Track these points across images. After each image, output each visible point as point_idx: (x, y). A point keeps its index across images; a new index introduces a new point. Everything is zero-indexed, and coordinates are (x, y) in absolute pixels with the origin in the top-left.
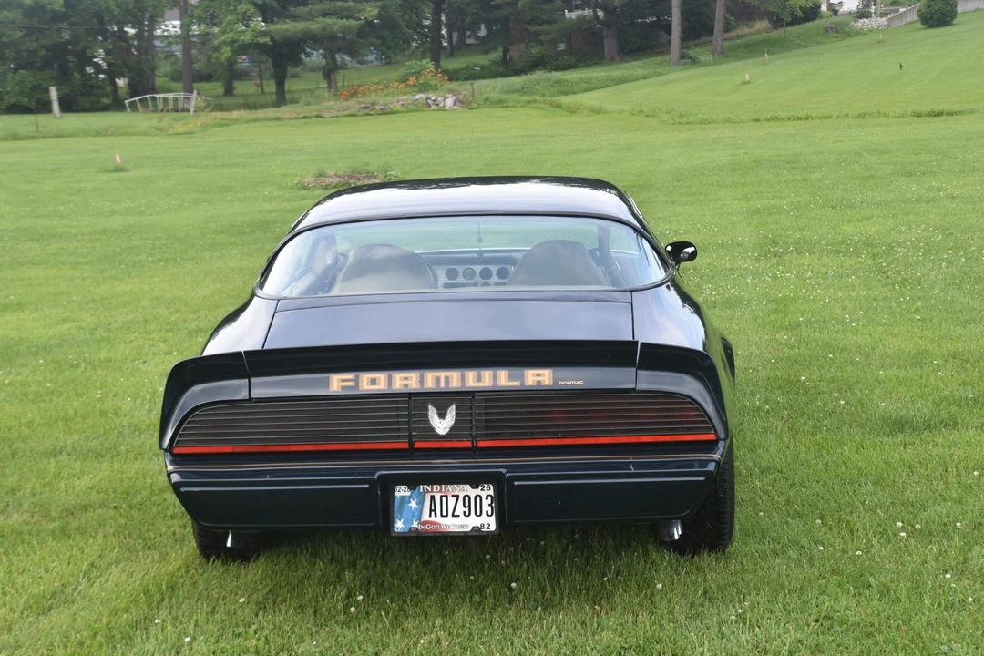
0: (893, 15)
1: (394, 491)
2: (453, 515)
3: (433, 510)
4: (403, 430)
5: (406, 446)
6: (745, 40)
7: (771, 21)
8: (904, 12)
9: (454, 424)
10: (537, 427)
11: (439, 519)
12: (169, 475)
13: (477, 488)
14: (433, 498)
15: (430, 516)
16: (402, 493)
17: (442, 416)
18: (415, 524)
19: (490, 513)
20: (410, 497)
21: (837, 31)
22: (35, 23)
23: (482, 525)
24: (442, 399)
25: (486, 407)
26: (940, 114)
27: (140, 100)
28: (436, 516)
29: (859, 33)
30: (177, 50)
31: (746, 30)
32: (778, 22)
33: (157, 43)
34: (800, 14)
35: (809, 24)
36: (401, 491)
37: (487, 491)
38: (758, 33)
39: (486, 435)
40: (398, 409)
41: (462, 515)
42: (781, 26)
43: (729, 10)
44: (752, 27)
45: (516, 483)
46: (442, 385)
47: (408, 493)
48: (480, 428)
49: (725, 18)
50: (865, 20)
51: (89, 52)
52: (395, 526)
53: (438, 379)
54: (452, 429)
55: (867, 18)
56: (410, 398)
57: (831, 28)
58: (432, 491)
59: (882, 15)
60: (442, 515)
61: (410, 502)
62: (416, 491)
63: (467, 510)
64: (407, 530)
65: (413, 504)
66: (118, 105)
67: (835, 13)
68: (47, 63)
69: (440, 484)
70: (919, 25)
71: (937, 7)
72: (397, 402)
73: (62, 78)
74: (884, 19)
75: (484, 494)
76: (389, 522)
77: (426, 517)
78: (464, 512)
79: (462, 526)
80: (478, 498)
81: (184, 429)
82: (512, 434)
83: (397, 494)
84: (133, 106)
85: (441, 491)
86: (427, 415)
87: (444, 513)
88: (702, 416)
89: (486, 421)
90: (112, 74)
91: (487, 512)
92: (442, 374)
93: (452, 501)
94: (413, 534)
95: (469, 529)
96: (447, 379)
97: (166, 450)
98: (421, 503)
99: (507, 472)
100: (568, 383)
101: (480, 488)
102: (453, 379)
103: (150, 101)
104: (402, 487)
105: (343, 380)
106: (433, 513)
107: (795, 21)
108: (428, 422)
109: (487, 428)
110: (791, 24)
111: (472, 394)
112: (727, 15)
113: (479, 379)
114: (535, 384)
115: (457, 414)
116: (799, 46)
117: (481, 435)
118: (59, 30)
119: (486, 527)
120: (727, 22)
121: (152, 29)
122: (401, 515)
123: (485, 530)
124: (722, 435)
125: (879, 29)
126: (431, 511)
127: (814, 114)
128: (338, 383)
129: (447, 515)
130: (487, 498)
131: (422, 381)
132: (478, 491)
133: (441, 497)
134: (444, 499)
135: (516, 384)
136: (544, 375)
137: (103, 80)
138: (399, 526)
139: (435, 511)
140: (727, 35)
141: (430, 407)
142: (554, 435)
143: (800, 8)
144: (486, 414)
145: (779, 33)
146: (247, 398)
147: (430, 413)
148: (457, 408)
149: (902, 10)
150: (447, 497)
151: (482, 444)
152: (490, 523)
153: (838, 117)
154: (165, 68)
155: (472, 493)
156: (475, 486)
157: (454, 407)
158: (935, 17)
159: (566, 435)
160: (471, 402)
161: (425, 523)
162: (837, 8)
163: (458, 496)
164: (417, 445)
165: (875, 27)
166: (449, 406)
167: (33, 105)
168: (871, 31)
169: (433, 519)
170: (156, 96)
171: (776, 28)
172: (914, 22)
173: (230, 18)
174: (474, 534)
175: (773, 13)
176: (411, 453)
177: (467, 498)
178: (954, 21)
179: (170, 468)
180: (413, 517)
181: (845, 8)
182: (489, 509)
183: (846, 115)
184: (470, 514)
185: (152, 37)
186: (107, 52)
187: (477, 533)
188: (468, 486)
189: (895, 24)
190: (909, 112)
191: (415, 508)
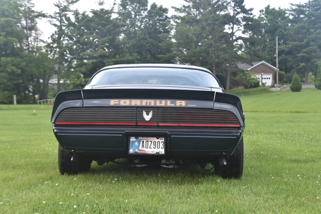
0: (282, 87)
1: (130, 139)
2: (150, 148)
3: (143, 146)
4: (134, 118)
5: (135, 124)
6: (236, 91)
7: (244, 87)
8: (286, 87)
9: (152, 117)
10: (179, 119)
11: (145, 149)
12: (54, 130)
13: (158, 139)
14: (143, 142)
15: (142, 148)
16: (133, 140)
17: (148, 114)
18: (137, 151)
19: (162, 148)
20: (136, 141)
21: (265, 91)
22: (11, 77)
23: (160, 152)
24: (148, 109)
25: (163, 112)
26: (299, 112)
27: (42, 101)
28: (144, 148)
29: (272, 92)
30: (56, 87)
31: (236, 89)
32: (246, 87)
33: (50, 85)
34: (253, 85)
35: (256, 88)
36: (133, 139)
37: (162, 140)
38: (240, 90)
39: (162, 121)
40: (133, 112)
41: (153, 148)
42: (247, 88)
43: (231, 83)
44: (238, 88)
45: (172, 136)
46: (148, 104)
47: (135, 140)
48: (160, 119)
49: (230, 85)
50: (274, 88)
51: (27, 86)
52: (130, 151)
53: (147, 102)
54: (151, 119)
55: (274, 87)
56: (137, 108)
57: (263, 90)
58: (143, 139)
59: (279, 87)
60: (146, 148)
61: (135, 143)
62: (138, 139)
63: (155, 146)
64: (134, 153)
65: (136, 144)
66: (35, 102)
67: (264, 86)
68: (13, 89)
69: (146, 137)
70: (290, 91)
71: (296, 86)
72: (133, 109)
73: (18, 94)
74: (279, 88)
75: (161, 141)
76: (128, 149)
77: (140, 148)
78: (154, 147)
79: (153, 152)
80: (159, 142)
81: (60, 116)
82: (171, 121)
83: (131, 140)
84: (40, 103)
85: (146, 139)
86: (142, 114)
87: (147, 147)
88: (236, 118)
89: (163, 117)
90: (34, 94)
91: (161, 147)
92: (148, 101)
93: (150, 143)
94: (136, 154)
95: (155, 153)
96: (150, 103)
97: (53, 123)
98: (139, 143)
99: (169, 133)
100: (190, 105)
101: (160, 139)
102: (151, 102)
103: (45, 102)
104: (133, 138)
105: (115, 102)
106: (143, 147)
107: (252, 87)
108: (143, 116)
109: (162, 119)
110: (250, 88)
111: (158, 108)
112: (231, 84)
113: (161, 103)
114: (180, 105)
115: (153, 114)
116: (253, 94)
117: (160, 121)
118: (18, 80)
119: (161, 152)
120: (230, 86)
121: (48, 80)
122: (132, 147)
123: (160, 153)
124: (242, 125)
125: (278, 91)
126: (142, 146)
127: (259, 111)
128: (113, 102)
129: (148, 148)
130: (162, 143)
131: (141, 103)
132: (159, 140)
133: (146, 141)
134: (147, 142)
135: (173, 105)
136: (183, 103)
137: (31, 95)
138: (131, 151)
139: (144, 146)
140: (230, 90)
141: (144, 111)
142: (185, 122)
143: (253, 83)
144: (163, 114)
145: (247, 90)
146: (82, 106)
147: (144, 113)
148: (153, 112)
149: (285, 86)
150: (148, 141)
151: (160, 124)
152: (162, 151)
153: (266, 112)
154: (51, 93)
155: (157, 140)
156: (158, 138)
157: (152, 111)
158: (295, 88)
159: (190, 122)
160: (158, 110)
161: (140, 150)
162: (265, 84)
163: (152, 142)
164: (138, 124)
165: (276, 90)
166: (150, 111)
167: (8, 102)
168: (275, 91)
169: (143, 149)
170: (48, 100)
171: (245, 89)
172: (289, 90)
173: (73, 76)
174: (156, 154)
175: (245, 84)
176: (137, 126)
177: (155, 142)
178: (301, 90)
179: (54, 128)
180: (136, 148)
181: (267, 85)
182: (162, 146)
183: (269, 111)
184: (155, 148)
185: (48, 83)
186: (33, 86)
187: (158, 154)
188: (155, 138)
189: (283, 90)
190: (289, 111)
191: (137, 145)
